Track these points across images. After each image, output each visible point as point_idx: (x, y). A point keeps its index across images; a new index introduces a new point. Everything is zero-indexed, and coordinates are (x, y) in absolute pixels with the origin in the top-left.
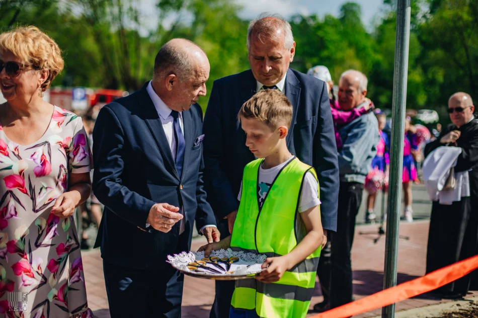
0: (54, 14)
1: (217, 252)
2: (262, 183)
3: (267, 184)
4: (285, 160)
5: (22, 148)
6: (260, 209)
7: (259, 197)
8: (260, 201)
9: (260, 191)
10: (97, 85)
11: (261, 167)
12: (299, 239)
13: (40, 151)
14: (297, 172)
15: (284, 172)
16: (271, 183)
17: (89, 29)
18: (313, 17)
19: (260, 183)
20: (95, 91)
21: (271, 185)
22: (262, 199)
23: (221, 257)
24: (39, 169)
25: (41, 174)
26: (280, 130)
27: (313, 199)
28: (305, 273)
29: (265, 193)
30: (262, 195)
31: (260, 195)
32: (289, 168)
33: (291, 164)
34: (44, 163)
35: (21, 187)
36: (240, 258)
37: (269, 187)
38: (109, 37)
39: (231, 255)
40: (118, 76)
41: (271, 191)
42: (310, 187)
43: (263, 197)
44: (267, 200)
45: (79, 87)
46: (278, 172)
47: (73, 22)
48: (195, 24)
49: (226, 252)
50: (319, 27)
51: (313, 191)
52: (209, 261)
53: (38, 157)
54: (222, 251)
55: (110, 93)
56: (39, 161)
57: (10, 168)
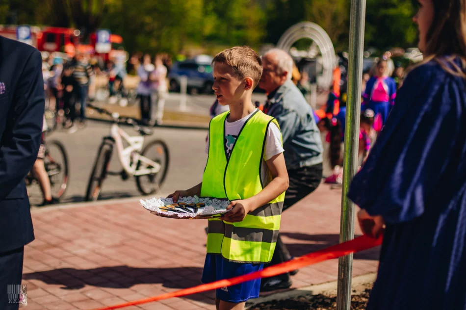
1: (185, 198)
2: (229, 135)
3: (234, 136)
4: (249, 113)
6: (228, 160)
7: (226, 148)
8: (228, 152)
9: (227, 143)
10: (45, 22)
11: (226, 121)
12: (264, 185)
14: (261, 122)
15: (249, 124)
16: (237, 135)
19: (226, 135)
20: (41, 29)
21: (237, 137)
22: (230, 150)
23: (189, 203)
26: (246, 81)
27: (276, 147)
28: (271, 217)
29: (232, 145)
30: (229, 146)
31: (227, 146)
32: (253, 120)
33: (255, 116)
36: (206, 204)
37: (235, 138)
39: (198, 202)
40: (69, 12)
41: (238, 142)
42: (273, 136)
43: (230, 148)
44: (234, 151)
45: (22, 26)
46: (243, 124)
49: (193, 199)
51: (276, 139)
52: (178, 206)
54: (189, 198)
55: (60, 31)
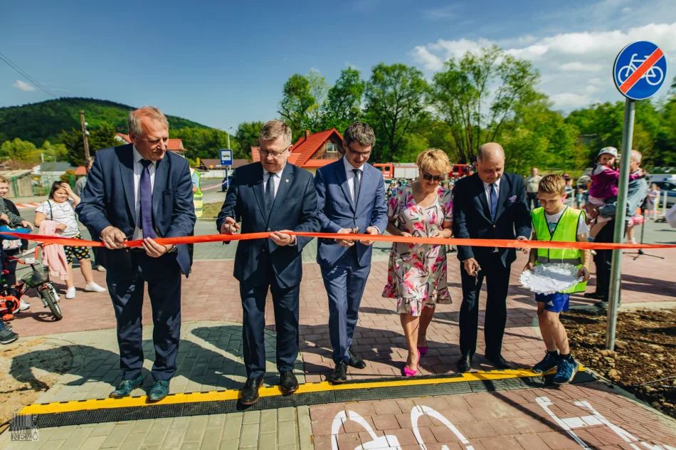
0: (429, 121)
4: (562, 210)
5: (423, 209)
6: (552, 237)
8: (551, 232)
9: (550, 227)
13: (432, 210)
16: (556, 222)
17: (449, 129)
18: (607, 104)
19: (548, 223)
24: (431, 220)
25: (432, 223)
29: (553, 228)
31: (550, 229)
34: (434, 217)
35: (422, 228)
38: (461, 131)
41: (558, 227)
46: (560, 216)
47: (440, 124)
48: (516, 119)
50: (612, 111)
53: (431, 214)
56: (431, 216)
57: (417, 219)
